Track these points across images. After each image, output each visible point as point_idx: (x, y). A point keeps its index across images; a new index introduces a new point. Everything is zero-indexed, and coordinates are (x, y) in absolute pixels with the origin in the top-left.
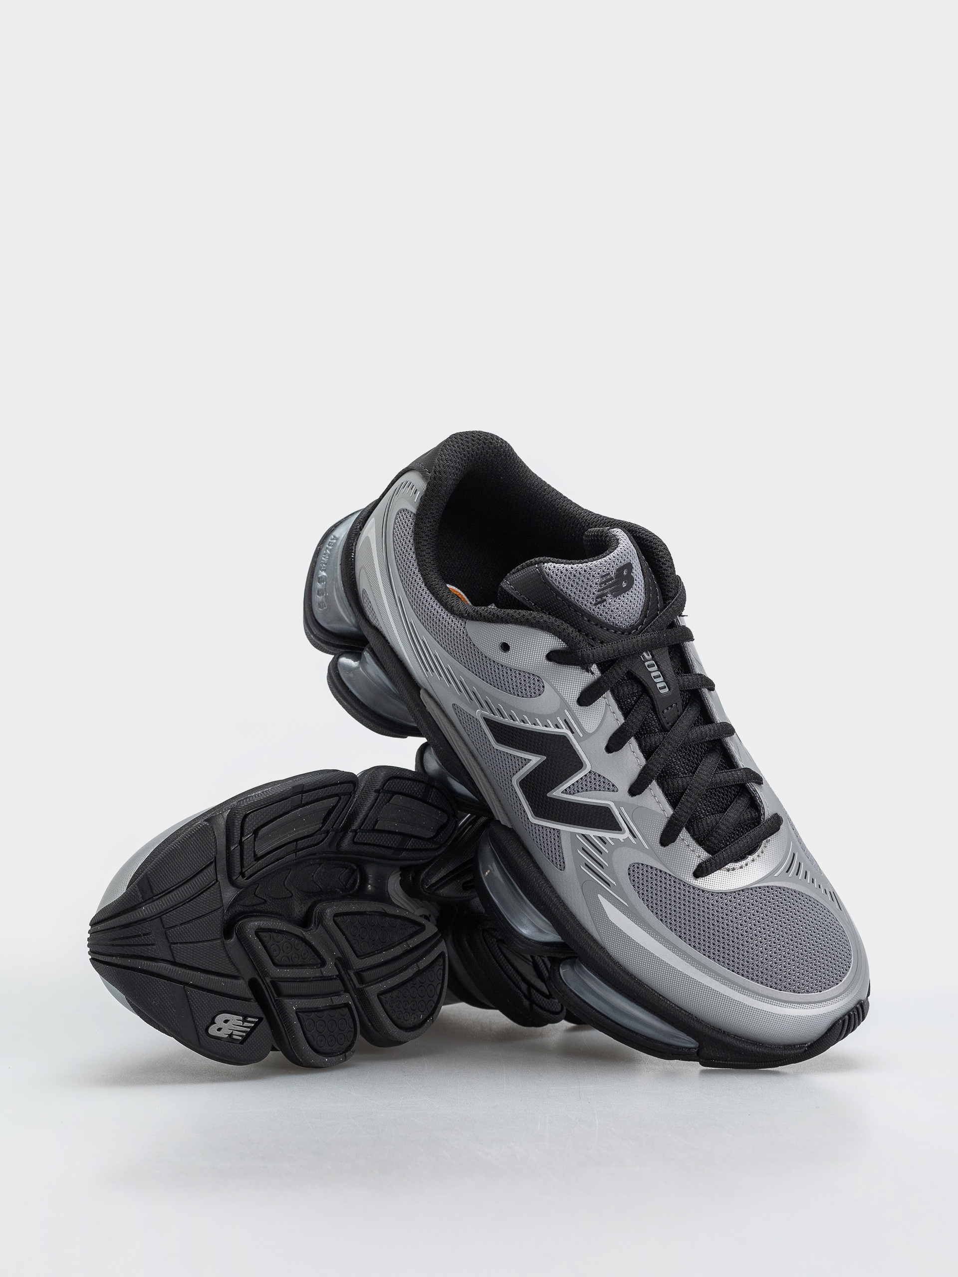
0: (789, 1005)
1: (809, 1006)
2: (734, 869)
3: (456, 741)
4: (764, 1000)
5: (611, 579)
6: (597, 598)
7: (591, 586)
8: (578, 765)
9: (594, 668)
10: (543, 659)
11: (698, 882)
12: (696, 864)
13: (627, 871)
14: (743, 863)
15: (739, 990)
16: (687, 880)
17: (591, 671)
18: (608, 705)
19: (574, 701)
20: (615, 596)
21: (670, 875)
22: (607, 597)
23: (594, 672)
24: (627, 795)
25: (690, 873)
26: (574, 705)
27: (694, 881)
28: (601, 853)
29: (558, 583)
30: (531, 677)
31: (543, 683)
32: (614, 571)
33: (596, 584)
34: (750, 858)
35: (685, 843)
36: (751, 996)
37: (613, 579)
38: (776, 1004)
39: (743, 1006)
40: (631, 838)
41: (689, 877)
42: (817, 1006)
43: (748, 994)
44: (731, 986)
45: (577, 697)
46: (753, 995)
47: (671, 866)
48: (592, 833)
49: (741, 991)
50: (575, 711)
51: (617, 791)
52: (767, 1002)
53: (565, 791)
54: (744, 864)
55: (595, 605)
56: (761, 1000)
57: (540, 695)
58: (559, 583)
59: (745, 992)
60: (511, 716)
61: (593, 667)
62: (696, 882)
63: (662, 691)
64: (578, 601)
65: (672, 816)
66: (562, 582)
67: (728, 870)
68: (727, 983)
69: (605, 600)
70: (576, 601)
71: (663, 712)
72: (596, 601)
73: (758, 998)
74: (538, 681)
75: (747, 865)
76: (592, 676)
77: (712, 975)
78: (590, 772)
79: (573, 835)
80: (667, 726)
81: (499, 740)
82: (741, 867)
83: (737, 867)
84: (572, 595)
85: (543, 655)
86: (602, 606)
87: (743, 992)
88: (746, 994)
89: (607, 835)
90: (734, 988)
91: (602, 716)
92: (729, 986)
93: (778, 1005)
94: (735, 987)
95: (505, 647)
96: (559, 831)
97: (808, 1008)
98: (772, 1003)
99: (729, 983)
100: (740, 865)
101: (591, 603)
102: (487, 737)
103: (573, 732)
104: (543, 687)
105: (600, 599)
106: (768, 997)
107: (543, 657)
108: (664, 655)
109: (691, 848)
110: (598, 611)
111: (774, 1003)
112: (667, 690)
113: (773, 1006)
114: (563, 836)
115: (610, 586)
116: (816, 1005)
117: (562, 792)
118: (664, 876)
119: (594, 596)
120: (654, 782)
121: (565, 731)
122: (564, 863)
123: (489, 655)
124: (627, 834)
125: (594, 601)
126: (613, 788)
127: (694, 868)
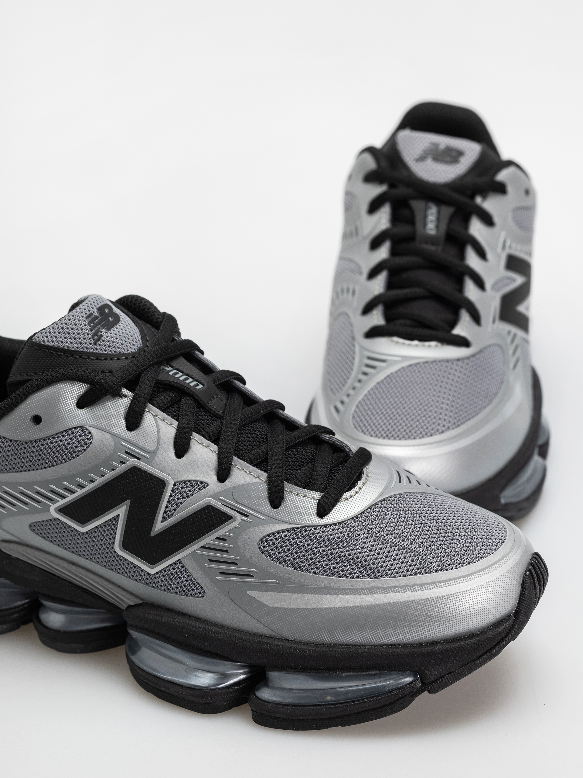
0: (473, 577)
1: (491, 569)
2: (351, 497)
3: (52, 562)
4: (448, 584)
5: (96, 318)
6: (93, 336)
7: (82, 329)
8: (161, 484)
9: (125, 391)
10: (75, 410)
11: (326, 519)
12: (314, 506)
13: (259, 551)
14: (356, 488)
15: (421, 589)
16: (315, 523)
17: (123, 395)
18: (155, 416)
19: (124, 429)
20: (109, 329)
21: (298, 528)
22: (101, 332)
23: (127, 394)
24: (219, 484)
25: (314, 516)
26: (125, 434)
27: (322, 520)
28: (227, 552)
29: (51, 342)
30: (74, 430)
31: (87, 429)
32: (96, 310)
33: (85, 325)
34: (360, 483)
35: (294, 494)
36: (435, 587)
37: (98, 317)
38: (460, 582)
39: (433, 601)
40: (244, 518)
41: (315, 519)
42: (498, 566)
43: (431, 587)
44: (411, 590)
45: (125, 425)
46: (435, 586)
47: (294, 520)
48: (209, 539)
49: (423, 588)
50: (130, 439)
51: (208, 486)
52: (452, 584)
53: (164, 520)
54: (358, 489)
55: (95, 344)
56: (445, 585)
57: (91, 443)
58: (53, 342)
59: (427, 587)
60: (79, 485)
61: (123, 391)
62: (324, 520)
63: (198, 388)
64: (77, 348)
65: (269, 477)
66: (55, 339)
67: (347, 499)
68: (406, 589)
69: (101, 336)
70: (76, 349)
71: (208, 403)
72: (94, 340)
73: (441, 585)
74: (82, 431)
75: (360, 489)
76: (126, 399)
77: (389, 590)
78: (175, 485)
79: (194, 553)
80: (220, 413)
81: (83, 521)
82: (357, 493)
83: (353, 493)
84: (70, 345)
85: (74, 406)
86: (102, 342)
87: (425, 588)
88: (429, 588)
89: (223, 531)
90: (415, 590)
91: (156, 428)
92: (409, 590)
93: (463, 581)
94: (415, 588)
95: (37, 420)
96: (179, 561)
97: (491, 571)
98: (456, 583)
99: (408, 588)
100: (355, 491)
101: (90, 344)
102: (73, 529)
103: (139, 459)
104: (90, 433)
105: (97, 338)
106: (449, 580)
107: (74, 408)
108: (182, 362)
109: (302, 495)
110: (100, 349)
111: (458, 582)
112: (201, 386)
113: (459, 584)
114: (186, 563)
115: (99, 323)
116: (496, 566)
117: (162, 522)
118: (292, 532)
119: (90, 336)
120: (235, 459)
121: (132, 462)
122: (201, 588)
123: (27, 438)
124: (239, 517)
125: (92, 340)
126: (203, 485)
127: (316, 510)
